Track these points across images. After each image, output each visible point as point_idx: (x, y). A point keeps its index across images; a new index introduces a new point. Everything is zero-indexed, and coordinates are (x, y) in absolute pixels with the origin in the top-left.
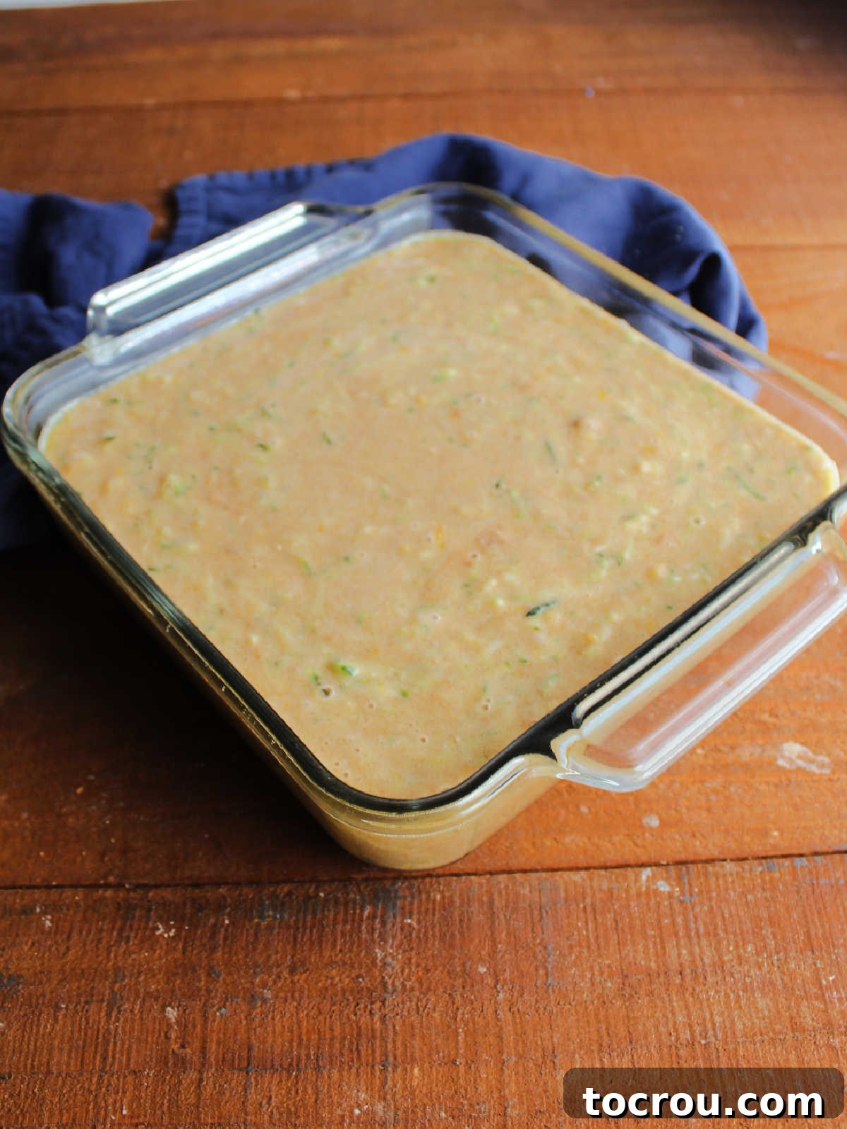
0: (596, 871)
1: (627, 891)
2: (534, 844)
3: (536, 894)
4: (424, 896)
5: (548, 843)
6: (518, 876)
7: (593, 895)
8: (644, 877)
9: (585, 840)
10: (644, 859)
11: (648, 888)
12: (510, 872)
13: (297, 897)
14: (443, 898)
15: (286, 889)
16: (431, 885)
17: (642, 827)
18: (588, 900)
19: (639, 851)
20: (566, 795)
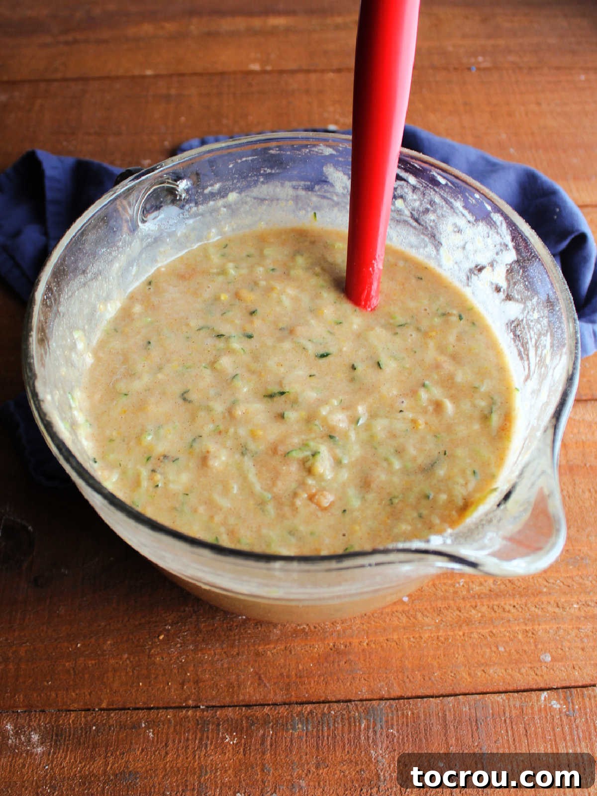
0: (511, 694)
1: (532, 708)
2: (469, 674)
3: (473, 711)
4: (400, 713)
5: (479, 674)
6: (460, 697)
7: (511, 711)
8: (543, 698)
9: (503, 671)
10: (542, 685)
11: (545, 706)
12: (456, 695)
13: (316, 714)
14: (413, 713)
15: (308, 710)
16: (404, 705)
17: (540, 661)
18: (507, 714)
19: (538, 679)
20: (489, 638)
